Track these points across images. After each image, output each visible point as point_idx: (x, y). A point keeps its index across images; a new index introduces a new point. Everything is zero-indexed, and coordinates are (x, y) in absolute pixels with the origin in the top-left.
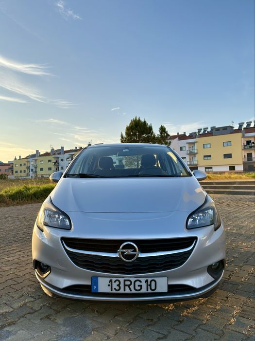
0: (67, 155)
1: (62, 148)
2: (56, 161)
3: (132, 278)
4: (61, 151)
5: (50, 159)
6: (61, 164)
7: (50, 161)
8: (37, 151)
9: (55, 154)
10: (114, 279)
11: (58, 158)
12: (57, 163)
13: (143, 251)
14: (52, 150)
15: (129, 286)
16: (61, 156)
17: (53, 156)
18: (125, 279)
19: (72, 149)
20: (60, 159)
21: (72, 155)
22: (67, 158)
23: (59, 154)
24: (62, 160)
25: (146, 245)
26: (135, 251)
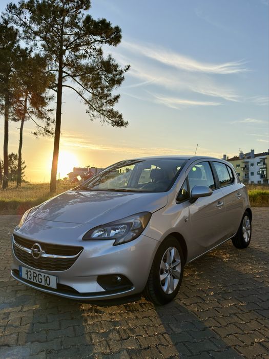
0: (258, 159)
1: (253, 151)
2: (246, 166)
3: (37, 271)
4: (252, 155)
5: (238, 164)
6: (251, 169)
7: (238, 166)
8: (225, 156)
9: (244, 158)
10: (29, 270)
11: (248, 162)
12: (246, 168)
13: (47, 253)
14: (241, 154)
15: (36, 277)
16: (251, 161)
17: (242, 161)
18: (34, 271)
19: (265, 152)
20: (249, 164)
21: (264, 159)
22: (258, 163)
23: (249, 158)
24: (252, 165)
25: (49, 248)
26: (39, 251)
